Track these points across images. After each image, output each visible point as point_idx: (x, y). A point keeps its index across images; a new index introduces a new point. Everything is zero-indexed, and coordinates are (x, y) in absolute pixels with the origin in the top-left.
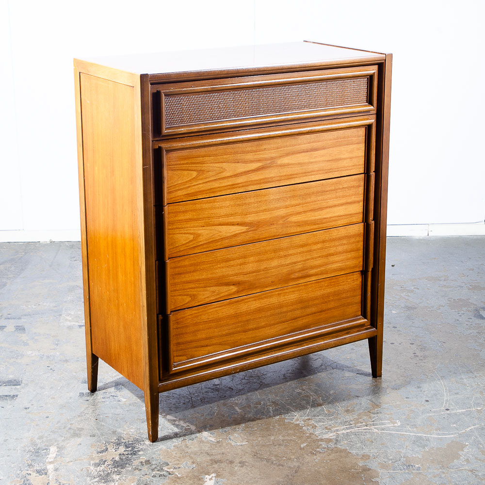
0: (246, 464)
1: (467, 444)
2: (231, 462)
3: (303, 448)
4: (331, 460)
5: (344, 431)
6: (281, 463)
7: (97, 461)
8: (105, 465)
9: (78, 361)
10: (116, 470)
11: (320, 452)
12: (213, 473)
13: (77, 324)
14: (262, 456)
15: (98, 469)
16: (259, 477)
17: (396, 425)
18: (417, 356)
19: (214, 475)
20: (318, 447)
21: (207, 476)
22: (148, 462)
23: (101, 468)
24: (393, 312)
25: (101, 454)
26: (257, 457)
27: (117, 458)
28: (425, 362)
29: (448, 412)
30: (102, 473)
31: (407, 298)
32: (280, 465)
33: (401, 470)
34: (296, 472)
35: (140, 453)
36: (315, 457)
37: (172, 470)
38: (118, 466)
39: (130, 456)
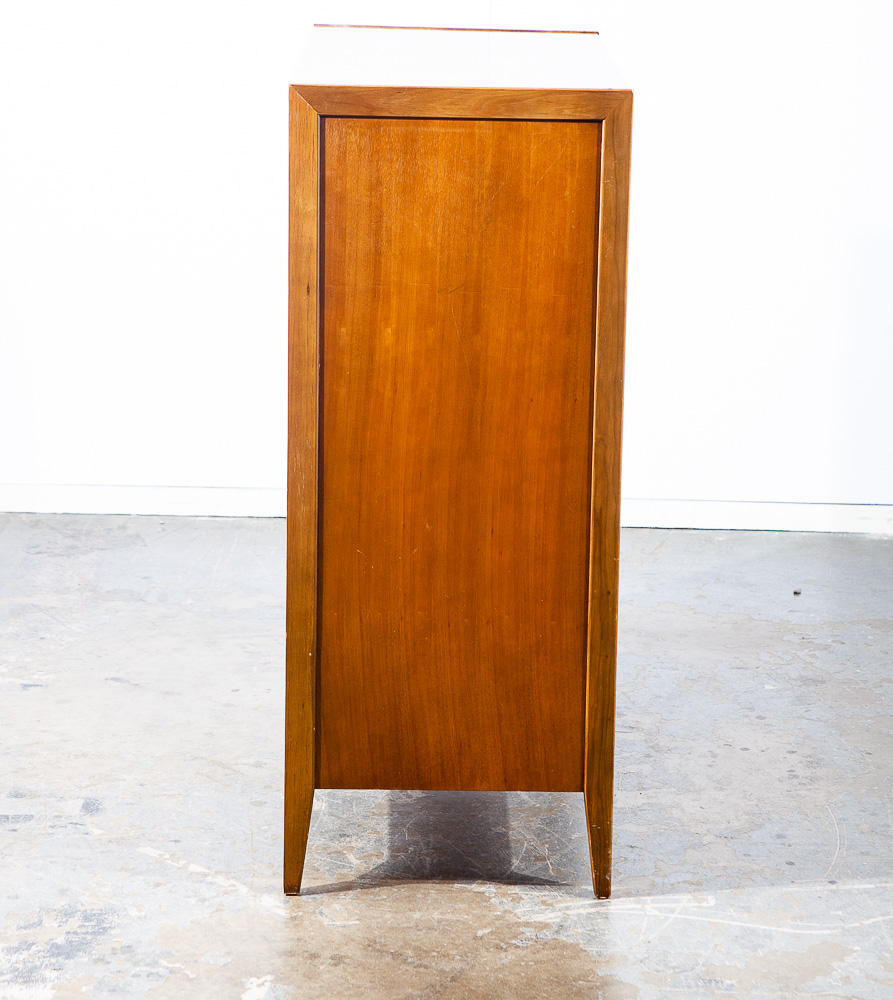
0: (347, 961)
1: (856, 948)
2: (314, 956)
3: (481, 938)
4: (536, 963)
5: (581, 911)
6: (425, 962)
7: (16, 944)
8: (31, 952)
9: (8, 753)
10: (53, 960)
11: (518, 947)
12: (269, 973)
13: (19, 681)
14: (385, 949)
15: (14, 957)
16: (368, 985)
17: (704, 904)
18: (796, 777)
19: (269, 978)
20: (515, 937)
21: (254, 980)
22: (128, 949)
23: (21, 957)
24: (767, 687)
25: (24, 932)
26: (374, 950)
27: (60, 940)
28: (809, 790)
29: (833, 887)
30: (21, 966)
31: (809, 659)
32: (420, 966)
33: (689, 987)
34: (453, 979)
35: (113, 932)
36: (503, 955)
37: (178, 965)
38: (59, 955)
39: (89, 937)
